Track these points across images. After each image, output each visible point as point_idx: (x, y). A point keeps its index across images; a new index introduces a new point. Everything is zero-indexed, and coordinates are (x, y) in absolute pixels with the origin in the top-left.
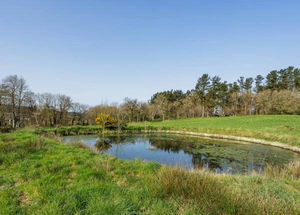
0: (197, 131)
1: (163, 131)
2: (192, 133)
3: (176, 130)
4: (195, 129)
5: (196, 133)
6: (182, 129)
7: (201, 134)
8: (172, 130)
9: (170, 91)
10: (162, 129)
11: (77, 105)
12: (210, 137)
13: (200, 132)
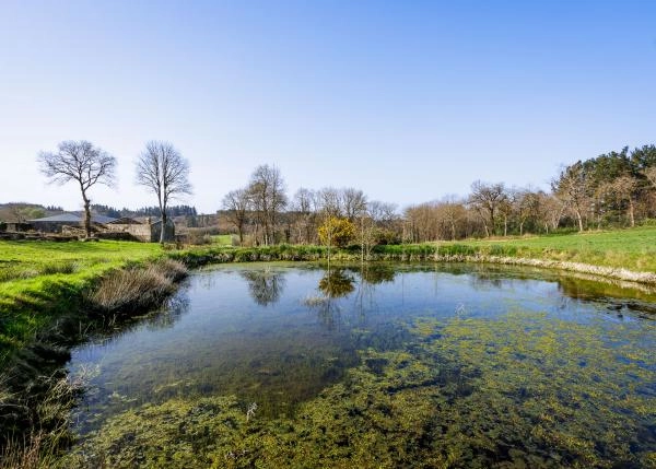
0: (599, 263)
1: (493, 258)
2: (579, 267)
3: (533, 256)
4: (596, 253)
5: (592, 269)
6: (554, 255)
7: (609, 270)
8: (520, 256)
9: (619, 151)
10: (492, 254)
11: (376, 205)
12: (639, 282)
13: (608, 265)
